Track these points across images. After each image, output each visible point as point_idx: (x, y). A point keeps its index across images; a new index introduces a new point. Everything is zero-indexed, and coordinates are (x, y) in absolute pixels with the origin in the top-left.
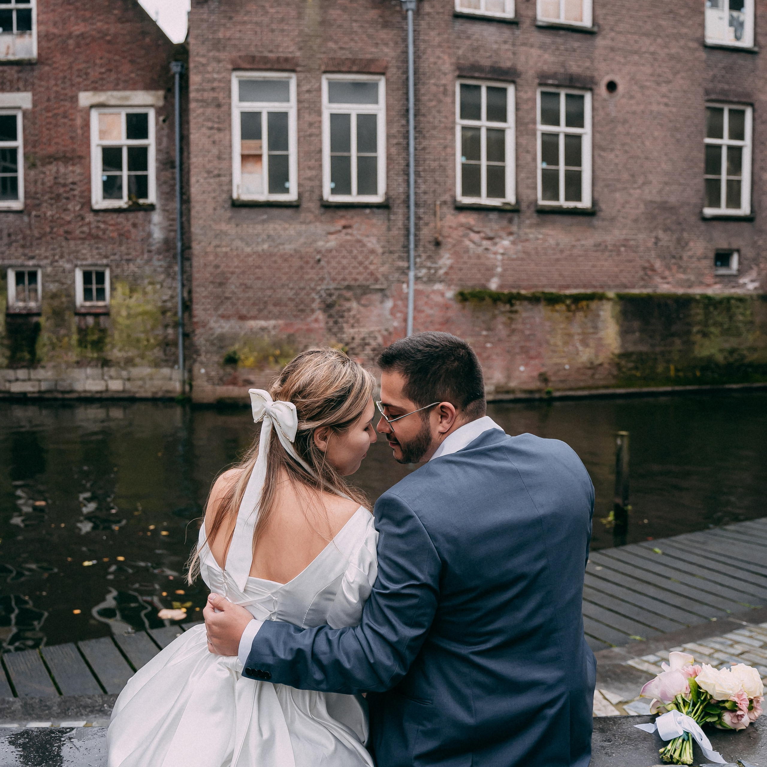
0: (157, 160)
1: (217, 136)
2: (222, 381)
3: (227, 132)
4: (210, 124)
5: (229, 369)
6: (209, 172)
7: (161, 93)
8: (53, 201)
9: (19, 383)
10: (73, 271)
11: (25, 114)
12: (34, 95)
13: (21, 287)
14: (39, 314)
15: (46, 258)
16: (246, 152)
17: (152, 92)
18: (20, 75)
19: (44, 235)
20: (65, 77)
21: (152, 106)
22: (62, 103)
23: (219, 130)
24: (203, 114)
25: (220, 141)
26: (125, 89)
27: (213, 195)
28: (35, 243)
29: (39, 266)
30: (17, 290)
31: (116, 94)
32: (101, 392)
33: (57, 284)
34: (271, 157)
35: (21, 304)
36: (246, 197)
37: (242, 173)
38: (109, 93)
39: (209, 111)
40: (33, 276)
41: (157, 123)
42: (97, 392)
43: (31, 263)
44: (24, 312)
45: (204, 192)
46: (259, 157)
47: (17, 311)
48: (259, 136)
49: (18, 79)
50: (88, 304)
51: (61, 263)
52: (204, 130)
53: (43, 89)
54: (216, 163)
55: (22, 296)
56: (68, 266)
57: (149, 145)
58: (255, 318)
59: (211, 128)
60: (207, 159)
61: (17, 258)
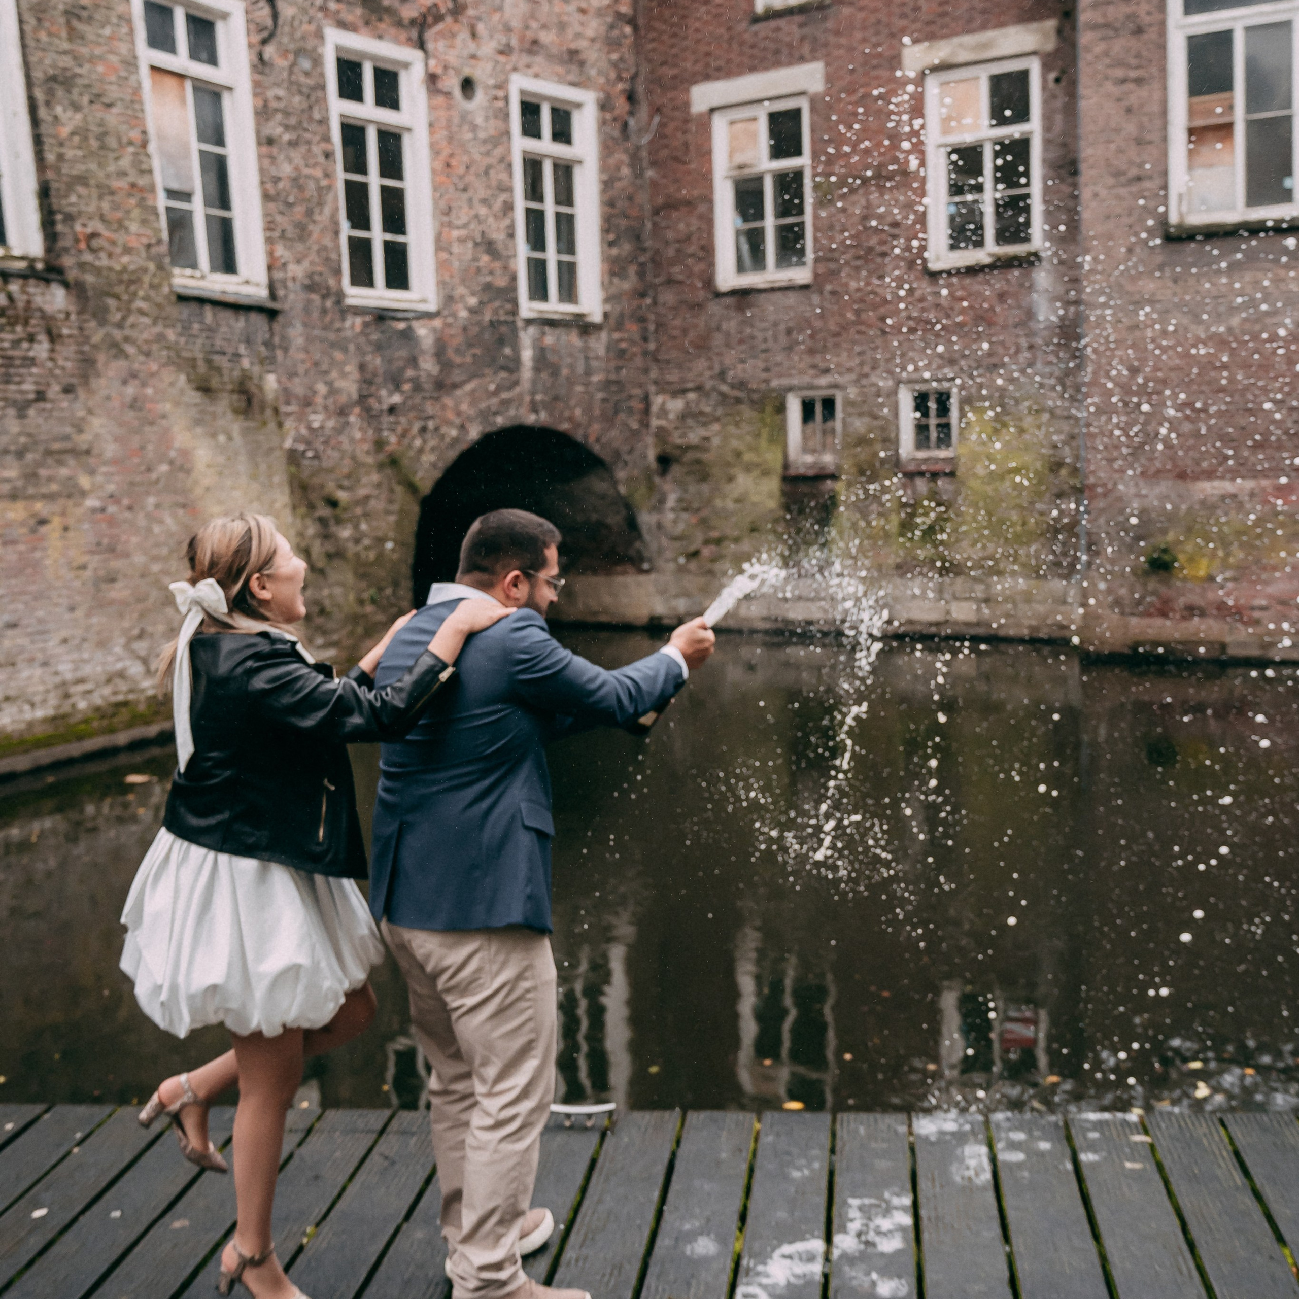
0: (1044, 161)
1: (1137, 95)
2: (1137, 608)
3: (1156, 85)
4: (1119, 73)
5: (1153, 584)
6: (1117, 174)
7: (1051, 24)
8: (859, 263)
9: (801, 604)
10: (894, 392)
11: (815, 102)
12: (827, 65)
13: (811, 425)
14: (834, 477)
15: (850, 370)
16: (1199, 123)
17: (1034, 26)
18: (806, 30)
19: (844, 327)
20: (879, 22)
21: (1034, 53)
22: (874, 73)
23: (1139, 81)
24: (1106, 54)
25: (1141, 106)
26: (984, 27)
27: (1126, 220)
28: (830, 342)
29: (836, 386)
30: (804, 432)
31: (968, 39)
32: (938, 624)
33: (866, 420)
34: (1251, 125)
35: (809, 459)
36: (1197, 219)
37: (1191, 167)
38: (956, 40)
39: (1119, 46)
40: (829, 404)
41: (1044, 87)
42: (931, 624)
43: (823, 381)
44: (811, 473)
45: (1108, 217)
46: (1225, 130)
47: (802, 471)
48: (1226, 85)
49: (803, 39)
50: (922, 454)
51: (874, 379)
52: (1109, 87)
53: (841, 52)
54: (1132, 152)
55: (811, 444)
56: (884, 383)
57: (1031, 133)
58: (1210, 475)
59: (1124, 81)
60: (1113, 146)
61: (801, 372)
